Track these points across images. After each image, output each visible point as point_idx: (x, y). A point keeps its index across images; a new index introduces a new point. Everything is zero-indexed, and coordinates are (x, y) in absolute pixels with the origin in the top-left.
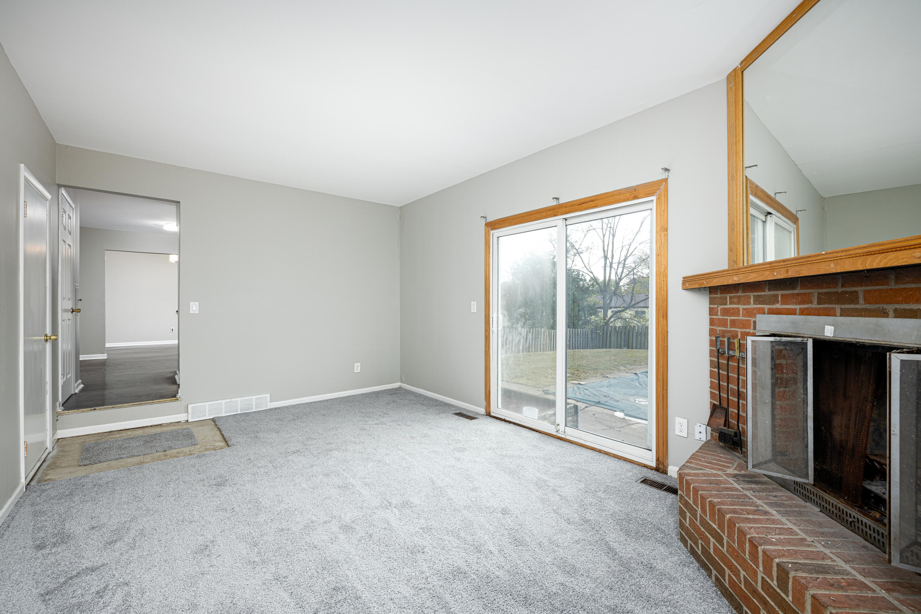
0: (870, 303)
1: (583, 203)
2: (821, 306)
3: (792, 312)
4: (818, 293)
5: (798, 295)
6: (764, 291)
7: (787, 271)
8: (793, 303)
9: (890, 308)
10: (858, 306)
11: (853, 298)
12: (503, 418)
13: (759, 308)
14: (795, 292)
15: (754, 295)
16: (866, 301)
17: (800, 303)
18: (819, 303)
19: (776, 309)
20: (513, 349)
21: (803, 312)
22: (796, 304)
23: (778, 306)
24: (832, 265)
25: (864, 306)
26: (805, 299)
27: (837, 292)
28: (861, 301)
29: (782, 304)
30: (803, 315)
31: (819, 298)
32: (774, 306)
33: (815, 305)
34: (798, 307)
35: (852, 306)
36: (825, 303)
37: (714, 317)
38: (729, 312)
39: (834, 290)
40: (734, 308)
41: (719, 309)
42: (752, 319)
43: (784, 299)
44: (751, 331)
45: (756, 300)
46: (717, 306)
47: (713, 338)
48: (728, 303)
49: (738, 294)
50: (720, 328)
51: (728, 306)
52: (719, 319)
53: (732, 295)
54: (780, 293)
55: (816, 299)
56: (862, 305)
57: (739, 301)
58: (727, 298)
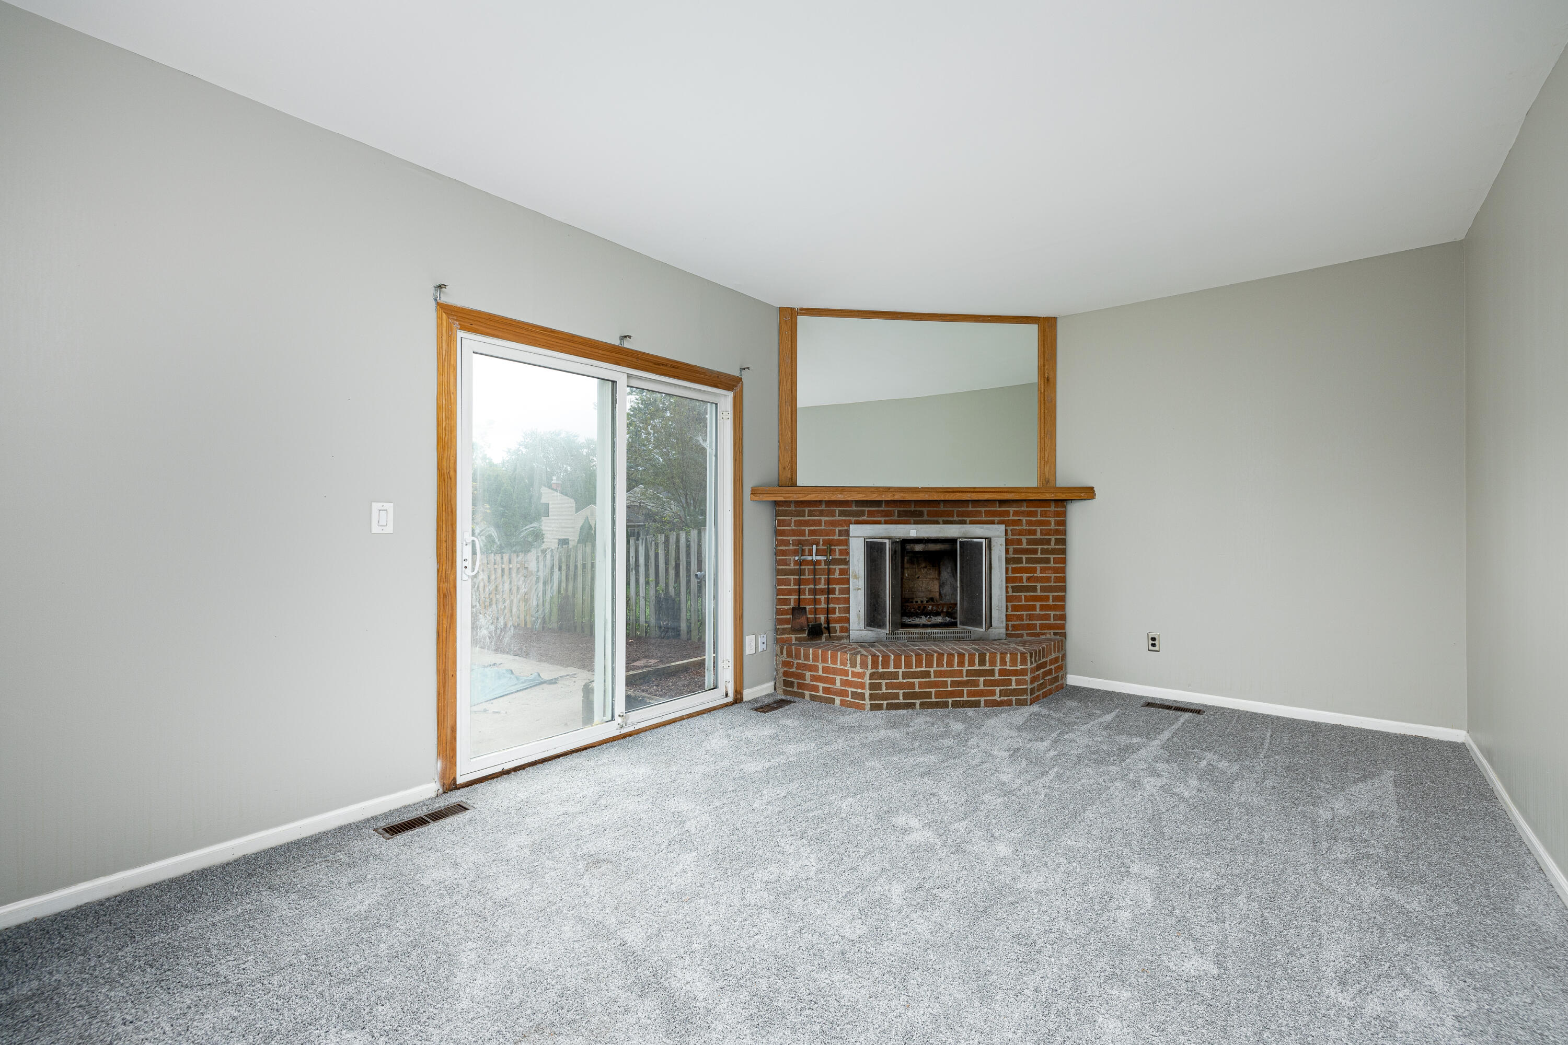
0: (931, 517)
1: (662, 365)
2: (901, 518)
3: (879, 523)
6: (852, 507)
10: (922, 519)
11: (921, 514)
12: (498, 769)
13: (845, 520)
14: (881, 509)
15: (838, 510)
16: (928, 516)
18: (898, 516)
19: (863, 520)
20: (514, 610)
21: (886, 523)
22: (881, 517)
23: (865, 518)
24: (927, 496)
26: (887, 514)
27: (910, 511)
29: (868, 517)
31: (899, 514)
32: (861, 518)
33: (896, 518)
34: (883, 519)
35: (920, 518)
36: (903, 517)
37: (786, 528)
38: (806, 523)
39: (909, 509)
40: (815, 520)
41: (793, 521)
42: (837, 528)
43: (870, 514)
44: (836, 537)
45: (842, 513)
46: (790, 518)
47: (784, 548)
48: (807, 515)
49: (820, 508)
50: (793, 538)
51: (807, 518)
52: (793, 530)
53: (812, 509)
54: (867, 509)
55: (896, 514)
56: (926, 518)
57: (822, 513)
58: (805, 511)
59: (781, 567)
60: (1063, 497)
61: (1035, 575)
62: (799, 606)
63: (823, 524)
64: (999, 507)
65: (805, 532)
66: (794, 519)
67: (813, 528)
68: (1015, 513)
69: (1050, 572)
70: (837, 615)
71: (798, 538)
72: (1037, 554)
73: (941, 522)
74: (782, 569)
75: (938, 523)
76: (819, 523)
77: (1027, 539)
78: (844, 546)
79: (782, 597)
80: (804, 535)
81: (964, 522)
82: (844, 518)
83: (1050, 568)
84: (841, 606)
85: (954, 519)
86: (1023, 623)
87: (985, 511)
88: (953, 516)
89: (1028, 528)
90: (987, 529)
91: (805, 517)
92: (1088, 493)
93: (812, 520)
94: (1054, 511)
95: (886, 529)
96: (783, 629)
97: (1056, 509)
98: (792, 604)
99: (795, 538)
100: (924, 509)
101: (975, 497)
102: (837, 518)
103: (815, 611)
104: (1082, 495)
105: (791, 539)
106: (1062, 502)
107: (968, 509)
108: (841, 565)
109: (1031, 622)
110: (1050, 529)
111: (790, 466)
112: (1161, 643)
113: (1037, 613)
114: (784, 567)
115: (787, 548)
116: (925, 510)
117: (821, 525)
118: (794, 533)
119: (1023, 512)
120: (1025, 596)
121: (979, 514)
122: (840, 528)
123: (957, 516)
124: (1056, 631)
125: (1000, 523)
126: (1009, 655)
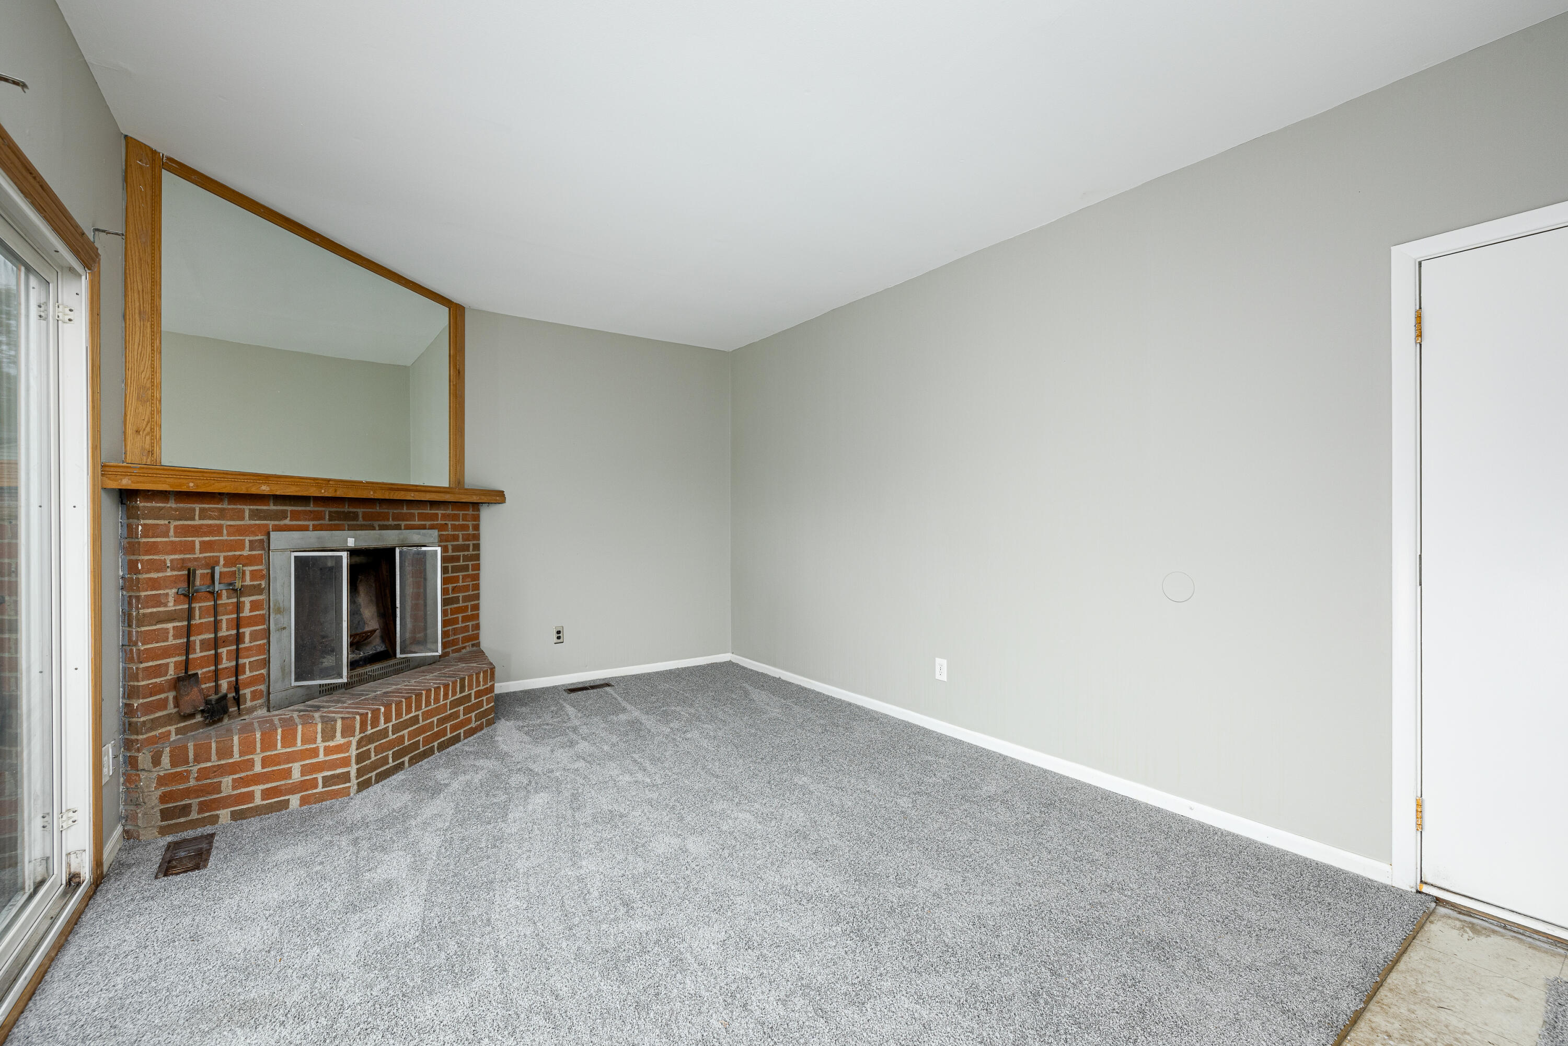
0: (366, 521)
2: (333, 522)
3: (305, 528)
4: (329, 512)
5: (310, 511)
6: (269, 505)
7: (336, 491)
8: (305, 520)
9: (376, 524)
10: (358, 523)
11: (355, 517)
13: (263, 525)
14: (308, 508)
15: (249, 509)
16: (363, 520)
17: (313, 520)
18: (330, 520)
19: (285, 525)
21: (315, 528)
22: (309, 520)
23: (287, 522)
25: (363, 523)
26: (317, 516)
27: (344, 512)
28: (361, 519)
29: (291, 520)
30: (316, 530)
31: (330, 516)
32: (282, 523)
33: (326, 522)
34: (311, 523)
35: (355, 523)
36: (335, 520)
37: (159, 540)
38: (197, 531)
39: (342, 510)
40: (210, 525)
41: (172, 527)
42: (247, 539)
43: (295, 516)
44: (246, 553)
45: (254, 515)
46: (166, 522)
47: (154, 575)
48: (197, 517)
49: (220, 506)
50: (173, 557)
51: (197, 522)
52: (172, 542)
53: (207, 506)
54: (289, 508)
55: (327, 517)
56: (361, 521)
57: (222, 515)
58: (194, 510)
59: (150, 610)
60: (475, 499)
61: (458, 584)
62: (186, 672)
63: (225, 532)
64: (430, 510)
65: (194, 545)
66: (174, 523)
67: (208, 539)
68: (444, 517)
69: (469, 580)
70: (248, 673)
71: (182, 556)
72: (460, 562)
73: (377, 528)
74: (151, 613)
75: (374, 529)
76: (218, 530)
77: (452, 545)
78: (258, 565)
79: (150, 664)
80: (192, 550)
81: (398, 527)
82: (257, 522)
83: (468, 576)
84: (252, 659)
85: (390, 523)
86: (449, 639)
87: (418, 513)
88: (388, 520)
89: (453, 533)
90: (424, 535)
91: (193, 519)
92: (498, 497)
93: (207, 525)
94: (472, 514)
95: (319, 538)
96: (152, 720)
97: (473, 513)
98: (171, 673)
99: (176, 557)
100: (358, 510)
101: (410, 496)
102: (247, 522)
103: (216, 675)
104: (498, 498)
105: (168, 558)
106: (476, 506)
107: (403, 511)
108: (253, 595)
109: (455, 637)
110: (469, 534)
111: (148, 429)
112: (566, 635)
113: (459, 626)
114: (155, 610)
115: (160, 575)
116: (360, 511)
117: (221, 534)
118: (174, 548)
119: (449, 515)
120: (451, 609)
121: (411, 517)
122: (251, 538)
123: (393, 520)
124: (473, 642)
125: (432, 527)
126: (482, 674)
